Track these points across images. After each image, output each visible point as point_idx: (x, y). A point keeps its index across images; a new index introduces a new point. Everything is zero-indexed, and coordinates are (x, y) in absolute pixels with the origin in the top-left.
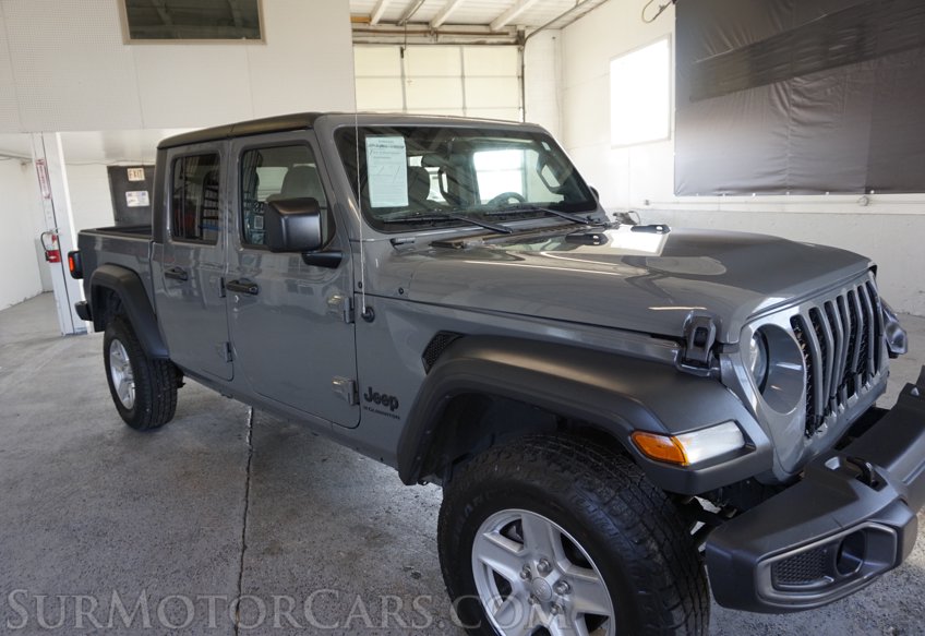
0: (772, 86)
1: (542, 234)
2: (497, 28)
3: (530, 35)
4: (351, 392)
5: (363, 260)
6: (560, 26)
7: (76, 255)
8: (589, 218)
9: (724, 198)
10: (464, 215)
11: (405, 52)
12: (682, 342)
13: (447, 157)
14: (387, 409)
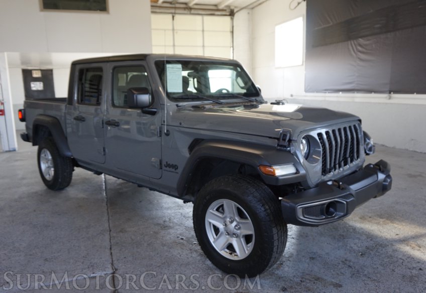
0: (349, 42)
1: (235, 105)
2: (221, 7)
3: (237, 12)
4: (159, 164)
5: (166, 112)
6: (251, 8)
7: (23, 111)
8: (256, 100)
9: (327, 94)
10: (204, 96)
11: (175, 18)
12: (278, 139)
13: (198, 73)
14: (173, 170)
